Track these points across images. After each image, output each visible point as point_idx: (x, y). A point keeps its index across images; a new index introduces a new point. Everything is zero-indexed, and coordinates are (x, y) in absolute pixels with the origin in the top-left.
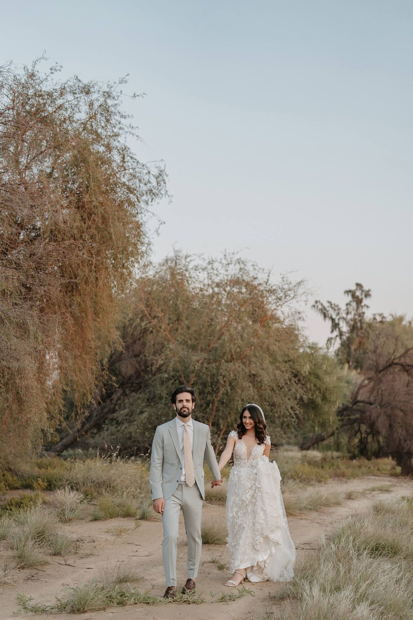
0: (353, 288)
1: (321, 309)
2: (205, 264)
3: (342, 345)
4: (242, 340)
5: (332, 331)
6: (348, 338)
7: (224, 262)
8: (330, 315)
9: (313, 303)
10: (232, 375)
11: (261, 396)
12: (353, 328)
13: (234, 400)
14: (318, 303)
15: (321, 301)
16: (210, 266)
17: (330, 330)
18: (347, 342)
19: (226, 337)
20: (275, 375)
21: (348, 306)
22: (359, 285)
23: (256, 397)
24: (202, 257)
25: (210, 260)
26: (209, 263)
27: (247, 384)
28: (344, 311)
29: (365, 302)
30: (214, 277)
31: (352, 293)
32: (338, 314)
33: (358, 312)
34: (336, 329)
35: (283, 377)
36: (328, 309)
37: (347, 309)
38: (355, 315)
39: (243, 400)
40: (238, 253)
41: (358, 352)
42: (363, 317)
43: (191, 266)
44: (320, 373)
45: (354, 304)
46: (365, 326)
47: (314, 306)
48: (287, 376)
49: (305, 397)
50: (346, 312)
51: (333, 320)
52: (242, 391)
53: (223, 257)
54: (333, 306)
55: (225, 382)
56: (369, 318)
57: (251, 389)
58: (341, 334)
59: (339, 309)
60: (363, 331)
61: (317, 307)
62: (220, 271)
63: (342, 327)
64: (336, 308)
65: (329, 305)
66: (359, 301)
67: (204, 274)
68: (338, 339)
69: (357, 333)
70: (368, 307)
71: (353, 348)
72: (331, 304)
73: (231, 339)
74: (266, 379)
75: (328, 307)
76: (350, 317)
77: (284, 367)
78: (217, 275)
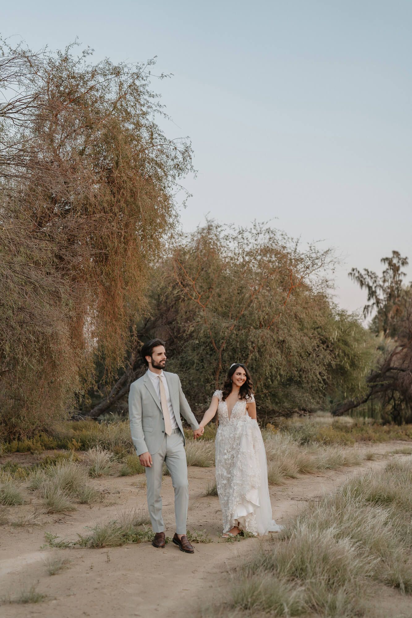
0: (390, 255)
1: (358, 277)
2: (235, 234)
3: (379, 312)
4: (270, 307)
5: (369, 299)
6: (385, 306)
7: (254, 231)
8: (367, 283)
9: (350, 271)
10: (260, 341)
12: (391, 296)
13: (262, 365)
14: (355, 270)
15: (358, 269)
16: (240, 236)
17: (367, 298)
18: (384, 310)
19: (255, 305)
20: (302, 342)
21: (385, 274)
22: (396, 253)
23: (284, 363)
24: (233, 227)
25: (241, 230)
26: (240, 233)
27: (274, 350)
28: (381, 278)
29: (402, 269)
30: (244, 246)
31: (389, 261)
32: (375, 281)
33: (395, 280)
34: (373, 297)
35: (311, 344)
36: (365, 277)
37: (384, 277)
38: (392, 282)
39: (271, 366)
40: (267, 223)
41: (395, 320)
42: (400, 284)
43: (222, 235)
44: (349, 340)
45: (391, 272)
46: (402, 294)
47: (351, 274)
48: (315, 342)
49: (333, 363)
50: (382, 279)
51: (370, 288)
52: (271, 356)
53: (252, 227)
54: (370, 274)
55: (254, 348)
56: (406, 286)
57: (279, 355)
58: (378, 302)
59: (376, 277)
60: (400, 299)
61: (354, 274)
62: (250, 241)
63: (380, 294)
64: (373, 276)
65: (366, 272)
66: (396, 269)
67: (234, 243)
68: (375, 306)
69: (394, 300)
70: (405, 274)
71: (390, 315)
72: (368, 272)
73: (260, 306)
74: (294, 345)
75: (365, 274)
76: (387, 284)
77: (312, 334)
78: (247, 244)
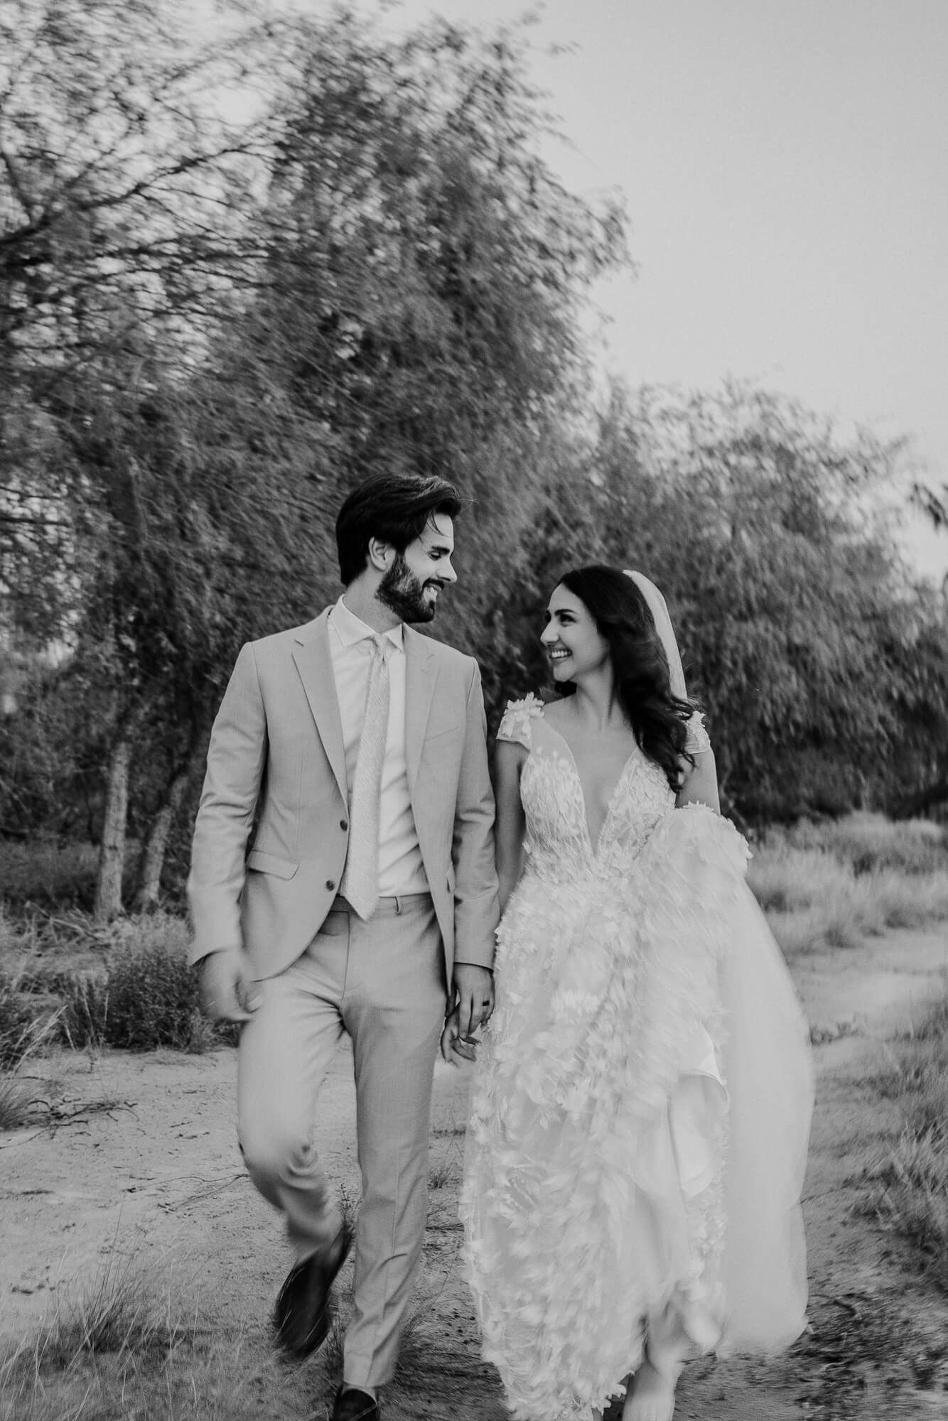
4: (772, 570)
10: (751, 648)
11: (813, 693)
13: (756, 702)
19: (738, 566)
20: (845, 650)
23: (804, 696)
27: (783, 667)
35: (862, 653)
39: (773, 702)
48: (870, 650)
49: (910, 697)
52: (773, 681)
55: (735, 663)
57: (794, 679)
73: (748, 571)
74: (825, 656)
77: (864, 631)
